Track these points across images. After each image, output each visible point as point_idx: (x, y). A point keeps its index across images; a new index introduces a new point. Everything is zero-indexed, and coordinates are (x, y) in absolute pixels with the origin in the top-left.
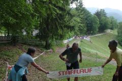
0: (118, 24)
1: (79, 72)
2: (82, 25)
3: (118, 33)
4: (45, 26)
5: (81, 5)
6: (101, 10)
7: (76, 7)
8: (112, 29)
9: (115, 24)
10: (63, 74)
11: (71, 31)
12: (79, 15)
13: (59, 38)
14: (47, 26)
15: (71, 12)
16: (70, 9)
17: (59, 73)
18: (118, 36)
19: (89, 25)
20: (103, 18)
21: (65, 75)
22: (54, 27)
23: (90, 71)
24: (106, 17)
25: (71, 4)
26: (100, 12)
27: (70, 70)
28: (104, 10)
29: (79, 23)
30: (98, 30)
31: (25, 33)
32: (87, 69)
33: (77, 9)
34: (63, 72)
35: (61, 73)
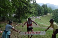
0: (53, 11)
2: (36, 11)
3: (53, 15)
4: (18, 12)
5: (35, 2)
6: (45, 4)
7: (33, 3)
8: (50, 13)
9: (52, 11)
11: (31, 14)
12: (34, 7)
13: (25, 17)
14: (19, 12)
15: (31, 5)
16: (30, 4)
18: (53, 16)
19: (39, 11)
20: (46, 8)
22: (23, 12)
24: (47, 7)
25: (31, 2)
26: (45, 5)
28: (46, 4)
29: (34, 10)
30: (43, 14)
31: (9, 16)
33: (33, 4)
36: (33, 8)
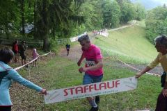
0: (147, 13)
1: (98, 88)
2: (96, 15)
10: (72, 93)
17: (65, 91)
21: (75, 95)
23: (116, 84)
27: (83, 86)
32: (111, 82)
34: (72, 89)
35: (69, 91)
36: (87, 6)
